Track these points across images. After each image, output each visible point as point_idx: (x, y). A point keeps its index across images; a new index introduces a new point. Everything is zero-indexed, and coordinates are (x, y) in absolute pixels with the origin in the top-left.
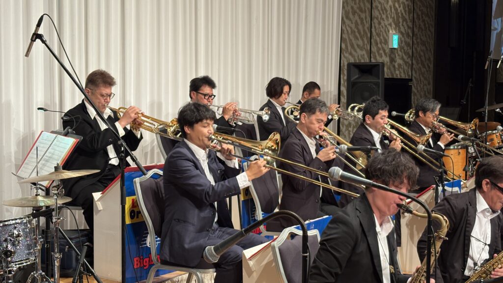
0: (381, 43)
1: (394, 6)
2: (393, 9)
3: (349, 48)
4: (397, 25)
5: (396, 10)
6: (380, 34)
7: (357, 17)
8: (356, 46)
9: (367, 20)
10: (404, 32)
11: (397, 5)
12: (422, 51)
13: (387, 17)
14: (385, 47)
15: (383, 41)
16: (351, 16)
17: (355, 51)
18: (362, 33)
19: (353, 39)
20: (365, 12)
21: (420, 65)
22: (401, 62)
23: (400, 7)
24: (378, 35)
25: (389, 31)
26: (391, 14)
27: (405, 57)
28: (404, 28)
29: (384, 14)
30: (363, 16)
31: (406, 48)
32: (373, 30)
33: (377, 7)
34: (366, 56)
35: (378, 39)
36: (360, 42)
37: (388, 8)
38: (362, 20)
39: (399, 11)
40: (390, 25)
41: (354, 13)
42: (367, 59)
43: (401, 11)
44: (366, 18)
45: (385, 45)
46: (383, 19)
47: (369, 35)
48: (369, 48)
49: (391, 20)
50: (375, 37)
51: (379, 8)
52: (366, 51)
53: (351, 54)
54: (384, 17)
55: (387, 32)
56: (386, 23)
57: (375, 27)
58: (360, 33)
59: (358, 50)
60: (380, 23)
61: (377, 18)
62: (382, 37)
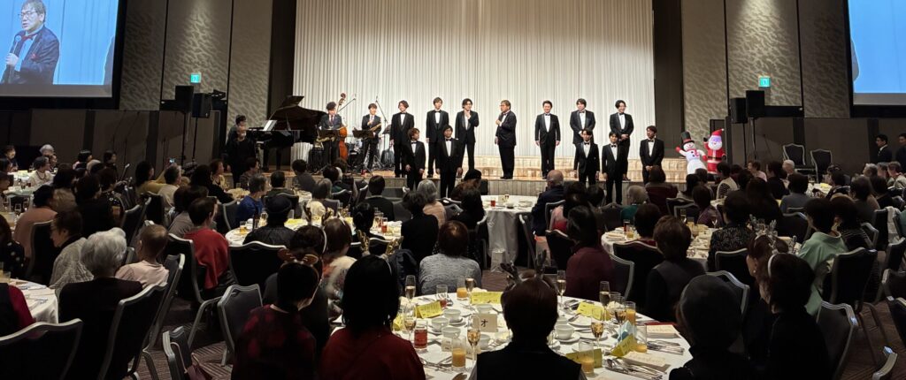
0: (744, 84)
1: (765, 62)
2: (762, 63)
4: (770, 70)
5: (769, 63)
6: (743, 79)
7: (706, 72)
8: (706, 88)
9: (722, 72)
10: (784, 75)
11: (768, 60)
12: (825, 87)
13: (753, 68)
14: (753, 87)
15: (747, 82)
17: (707, 91)
18: (714, 79)
19: (703, 84)
21: (820, 96)
22: (783, 95)
23: (774, 60)
24: (741, 80)
25: (757, 77)
26: (759, 66)
27: (787, 92)
28: (785, 73)
29: (747, 67)
30: (716, 70)
31: (789, 86)
32: (731, 77)
33: (736, 64)
34: (721, 93)
35: (740, 82)
36: (714, 85)
37: (755, 64)
39: (773, 63)
40: (760, 73)
41: (702, 69)
43: (777, 63)
44: (719, 71)
45: (752, 85)
46: (746, 70)
47: (725, 80)
48: (725, 88)
49: (758, 70)
50: (734, 81)
51: (740, 64)
52: (723, 90)
53: (699, 92)
54: (749, 69)
55: (755, 78)
56: (752, 72)
57: (735, 76)
58: (712, 81)
59: (710, 90)
60: (741, 73)
61: (737, 70)
62: (745, 81)
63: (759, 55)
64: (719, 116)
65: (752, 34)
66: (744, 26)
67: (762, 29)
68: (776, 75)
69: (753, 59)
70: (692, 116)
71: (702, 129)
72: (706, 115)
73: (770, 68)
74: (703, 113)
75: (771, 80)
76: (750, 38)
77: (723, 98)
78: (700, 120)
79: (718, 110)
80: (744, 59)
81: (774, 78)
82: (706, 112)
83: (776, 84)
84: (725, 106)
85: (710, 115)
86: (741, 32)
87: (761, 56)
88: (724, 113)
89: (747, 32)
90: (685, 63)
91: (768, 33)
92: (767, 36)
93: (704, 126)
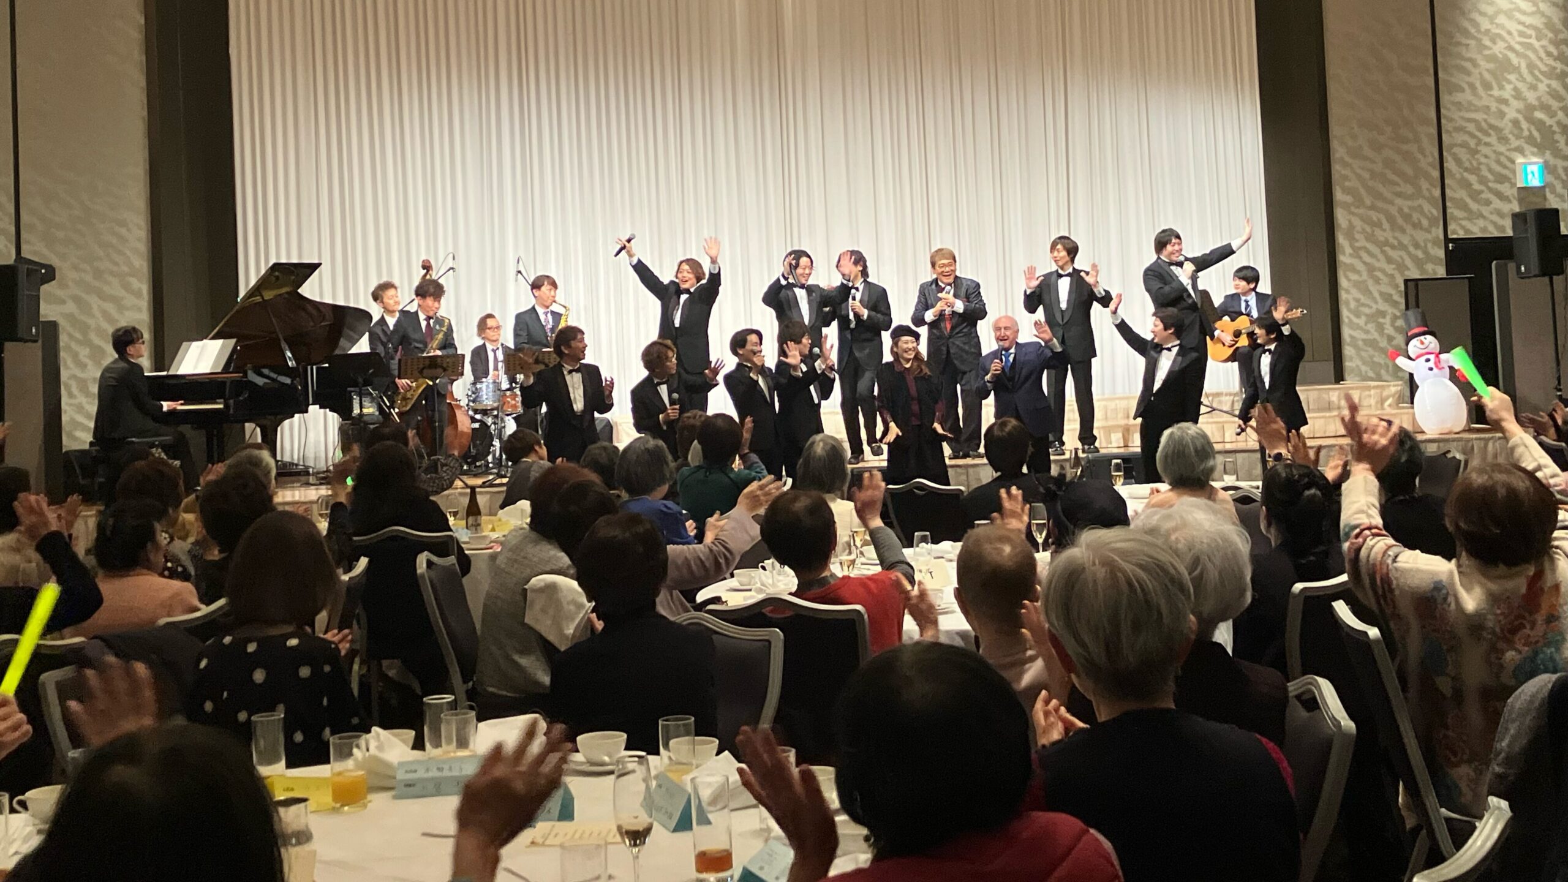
0: (1483, 181)
1: (1531, 120)
2: (1524, 125)
3: (1368, 202)
4: (1544, 142)
5: (1540, 125)
6: (1479, 169)
7: (1387, 153)
8: (1389, 195)
9: (1427, 153)
11: (1539, 115)
13: (1503, 140)
14: (1504, 188)
15: (1490, 177)
16: (1367, 151)
17: (1392, 203)
18: (1410, 171)
19: (1381, 188)
20: (1417, 140)
23: (1553, 115)
24: (1475, 171)
25: (1513, 162)
26: (1516, 132)
29: (1489, 135)
30: (1413, 148)
32: (1450, 164)
33: (1460, 129)
34: (1426, 207)
35: (1472, 179)
36: (1409, 189)
37: (1506, 124)
38: (1407, 156)
39: (1549, 121)
40: (1520, 150)
41: (1377, 147)
42: (1435, 212)
43: (1559, 123)
44: (1422, 151)
45: (1501, 183)
46: (1487, 144)
47: (1436, 174)
48: (1437, 193)
49: (1515, 143)
50: (1458, 176)
51: (1471, 127)
52: (1431, 200)
53: (1372, 207)
54: (1493, 140)
55: (1508, 164)
56: (1502, 149)
57: (1458, 161)
58: (1401, 174)
59: (1399, 201)
60: (1474, 152)
61: (1464, 145)
62: (1485, 172)
63: (1515, 103)
64: (1423, 271)
65: (1498, 48)
66: (1476, 25)
67: (1522, 34)
68: (1557, 153)
69: (1502, 115)
70: (1358, 272)
71: (1383, 306)
72: (1390, 269)
73: (1543, 137)
74: (1383, 264)
75: (1548, 168)
76: (1492, 59)
77: (1432, 221)
78: (1377, 281)
79: (1420, 254)
80: (1479, 116)
81: (1552, 161)
82: (1390, 261)
83: (1558, 177)
84: (1435, 243)
85: (1401, 267)
86: (1472, 43)
87: (1520, 105)
88: (1434, 260)
89: (1487, 43)
90: (1336, 130)
91: (1537, 44)
92: (1535, 51)
93: (1387, 298)
